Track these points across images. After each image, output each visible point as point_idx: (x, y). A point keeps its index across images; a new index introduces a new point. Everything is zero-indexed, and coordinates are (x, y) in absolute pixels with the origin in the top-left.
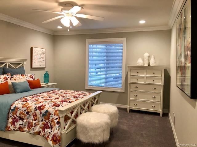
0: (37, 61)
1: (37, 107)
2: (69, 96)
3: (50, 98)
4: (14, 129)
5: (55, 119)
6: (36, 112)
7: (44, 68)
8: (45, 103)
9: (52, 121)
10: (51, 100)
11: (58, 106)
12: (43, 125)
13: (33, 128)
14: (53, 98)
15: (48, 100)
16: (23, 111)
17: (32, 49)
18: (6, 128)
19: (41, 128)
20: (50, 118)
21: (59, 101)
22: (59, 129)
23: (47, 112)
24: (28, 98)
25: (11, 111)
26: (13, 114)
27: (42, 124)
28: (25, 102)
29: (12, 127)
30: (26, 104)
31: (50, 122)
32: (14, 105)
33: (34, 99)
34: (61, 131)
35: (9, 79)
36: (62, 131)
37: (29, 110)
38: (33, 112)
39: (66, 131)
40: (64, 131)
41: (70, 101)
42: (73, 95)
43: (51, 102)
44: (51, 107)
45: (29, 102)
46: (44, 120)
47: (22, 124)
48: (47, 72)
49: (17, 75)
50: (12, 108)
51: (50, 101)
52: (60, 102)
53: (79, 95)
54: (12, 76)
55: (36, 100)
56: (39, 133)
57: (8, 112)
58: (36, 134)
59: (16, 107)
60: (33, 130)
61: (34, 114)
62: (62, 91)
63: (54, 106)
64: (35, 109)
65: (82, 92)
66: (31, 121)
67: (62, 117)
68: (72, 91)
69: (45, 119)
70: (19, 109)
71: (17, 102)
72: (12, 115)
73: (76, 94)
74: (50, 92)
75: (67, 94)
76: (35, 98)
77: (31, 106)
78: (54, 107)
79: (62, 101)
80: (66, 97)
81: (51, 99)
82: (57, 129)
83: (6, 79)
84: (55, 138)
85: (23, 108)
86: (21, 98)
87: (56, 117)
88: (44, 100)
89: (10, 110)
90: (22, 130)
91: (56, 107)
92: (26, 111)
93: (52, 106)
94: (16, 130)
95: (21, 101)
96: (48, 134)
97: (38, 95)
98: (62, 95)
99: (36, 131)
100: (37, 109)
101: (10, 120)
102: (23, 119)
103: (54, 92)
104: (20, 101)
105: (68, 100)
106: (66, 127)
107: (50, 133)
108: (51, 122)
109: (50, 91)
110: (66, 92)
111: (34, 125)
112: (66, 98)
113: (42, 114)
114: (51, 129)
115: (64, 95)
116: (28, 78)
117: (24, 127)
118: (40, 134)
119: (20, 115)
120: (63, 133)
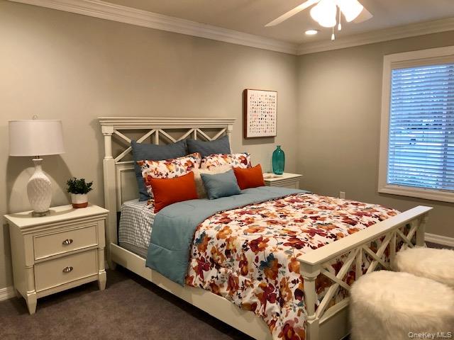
0: (258, 120)
1: (249, 242)
2: (330, 217)
3: (282, 220)
4: (200, 285)
5: (290, 280)
6: (246, 253)
7: (273, 137)
8: (269, 233)
9: (284, 285)
10: (283, 224)
11: (299, 246)
12: (261, 291)
13: (240, 291)
14: (288, 218)
15: (276, 223)
16: (219, 246)
17: (245, 93)
18: (186, 278)
19: (257, 296)
20: (279, 274)
21: (304, 231)
22: (300, 311)
23: (271, 258)
24: (232, 214)
25: (195, 241)
26: (199, 249)
27: (260, 286)
28: (224, 225)
29: (197, 280)
30: (226, 232)
31: (278, 285)
32: (202, 230)
33: (244, 217)
34: (305, 317)
35: (196, 165)
36: (309, 317)
37: (231, 247)
38: (239, 252)
39: (321, 316)
40: (314, 318)
41: (334, 232)
42: (341, 214)
43: (283, 232)
44: (281, 246)
45: (233, 226)
46: (264, 277)
47: (217, 277)
48: (279, 147)
49: (213, 156)
50: (197, 236)
51: (281, 227)
52: (305, 234)
53: (360, 215)
54: (203, 158)
55: (249, 222)
56: (253, 307)
57: (189, 244)
58: (245, 308)
59: (204, 234)
60: (240, 298)
61: (242, 259)
62: (315, 197)
63: (291, 245)
64: (244, 246)
65: (368, 205)
66: (235, 274)
67: (310, 280)
68: (341, 202)
69: (267, 275)
70: (211, 241)
71: (207, 223)
72: (197, 252)
73: (350, 210)
74: (283, 201)
75: (326, 208)
76: (246, 215)
77: (235, 238)
78: (289, 248)
79: (312, 233)
80: (323, 219)
81: (284, 221)
82: (295, 311)
83: (190, 166)
84: (289, 333)
85: (218, 239)
86: (217, 213)
87: (294, 276)
88: (265, 225)
89: (193, 239)
90: (217, 292)
91: (295, 250)
92: (225, 248)
93: (285, 245)
94: (204, 287)
95: (216, 221)
96: (272, 316)
97: (254, 206)
98: (312, 213)
99: (246, 300)
100: (248, 247)
101: (194, 263)
102: (218, 267)
103: (293, 202)
104: (213, 220)
105: (328, 229)
106: (322, 306)
107: (278, 315)
108: (281, 287)
109: (283, 198)
110: (324, 204)
111: (240, 285)
112: (321, 222)
113: (259, 261)
114: (282, 306)
115: (317, 212)
116: (236, 163)
117: (222, 286)
118: (256, 312)
119: (212, 254)
120: (311, 322)
